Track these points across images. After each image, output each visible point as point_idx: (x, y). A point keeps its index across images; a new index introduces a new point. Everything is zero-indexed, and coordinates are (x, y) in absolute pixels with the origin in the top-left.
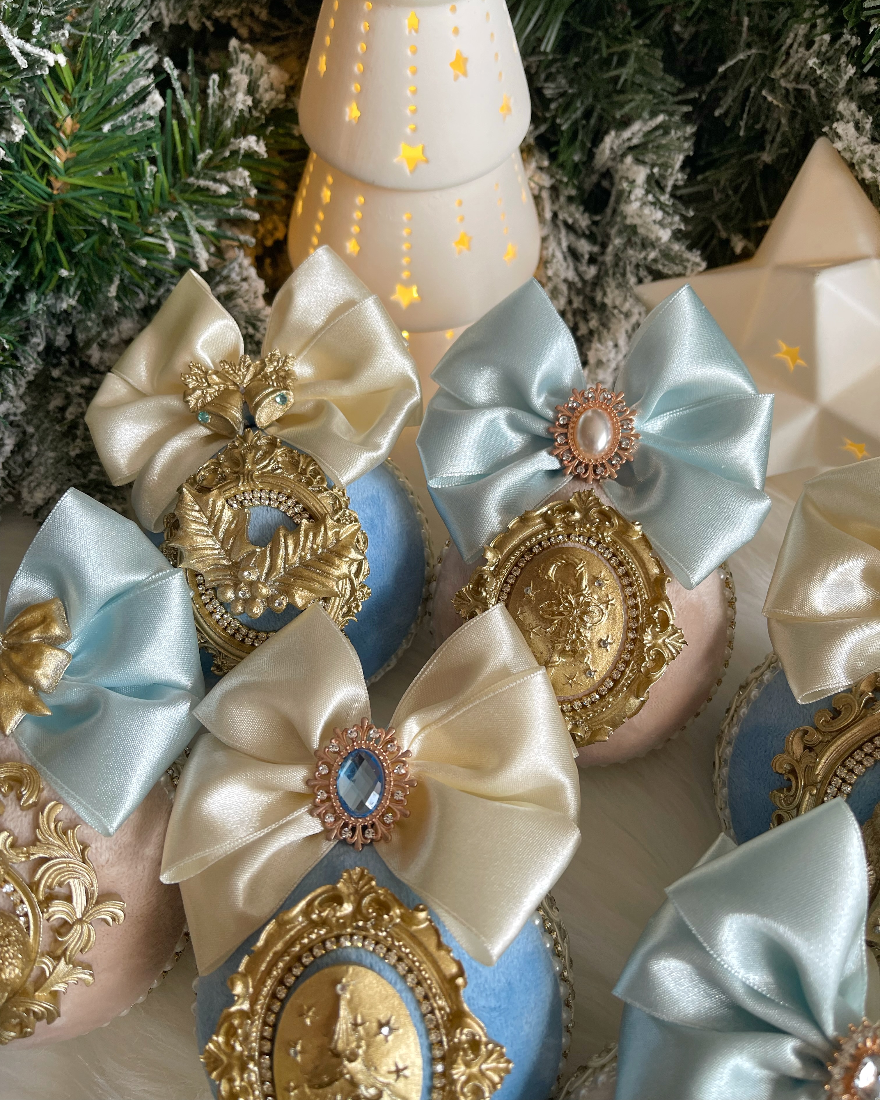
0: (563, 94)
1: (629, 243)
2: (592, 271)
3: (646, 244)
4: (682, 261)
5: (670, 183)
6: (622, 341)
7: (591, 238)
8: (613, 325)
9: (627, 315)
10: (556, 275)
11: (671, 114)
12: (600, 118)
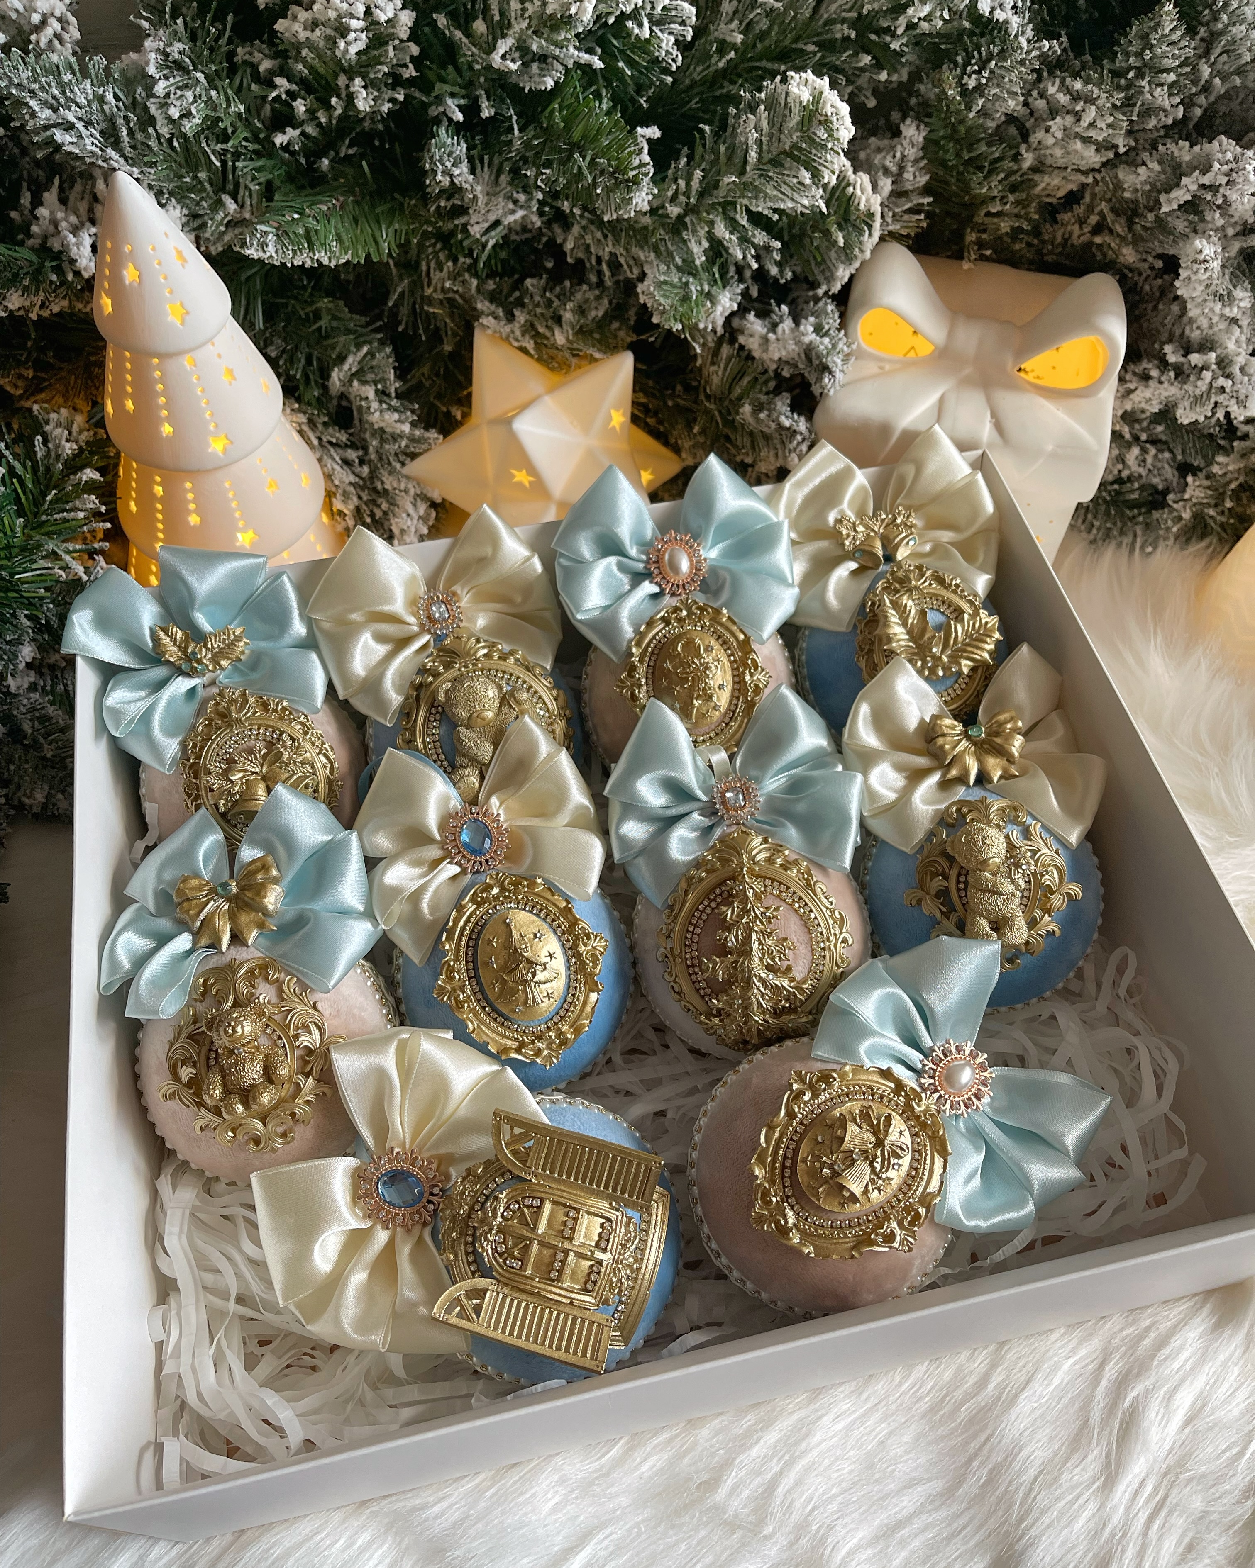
0: (283, 352)
1: (383, 440)
2: (366, 470)
3: (395, 438)
4: (425, 440)
5: (392, 391)
6: (411, 510)
7: (353, 446)
8: (399, 502)
9: (406, 491)
10: (342, 482)
11: (370, 343)
12: (319, 359)
